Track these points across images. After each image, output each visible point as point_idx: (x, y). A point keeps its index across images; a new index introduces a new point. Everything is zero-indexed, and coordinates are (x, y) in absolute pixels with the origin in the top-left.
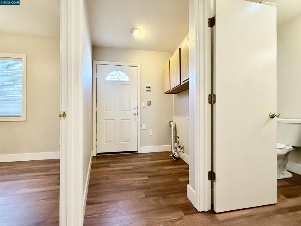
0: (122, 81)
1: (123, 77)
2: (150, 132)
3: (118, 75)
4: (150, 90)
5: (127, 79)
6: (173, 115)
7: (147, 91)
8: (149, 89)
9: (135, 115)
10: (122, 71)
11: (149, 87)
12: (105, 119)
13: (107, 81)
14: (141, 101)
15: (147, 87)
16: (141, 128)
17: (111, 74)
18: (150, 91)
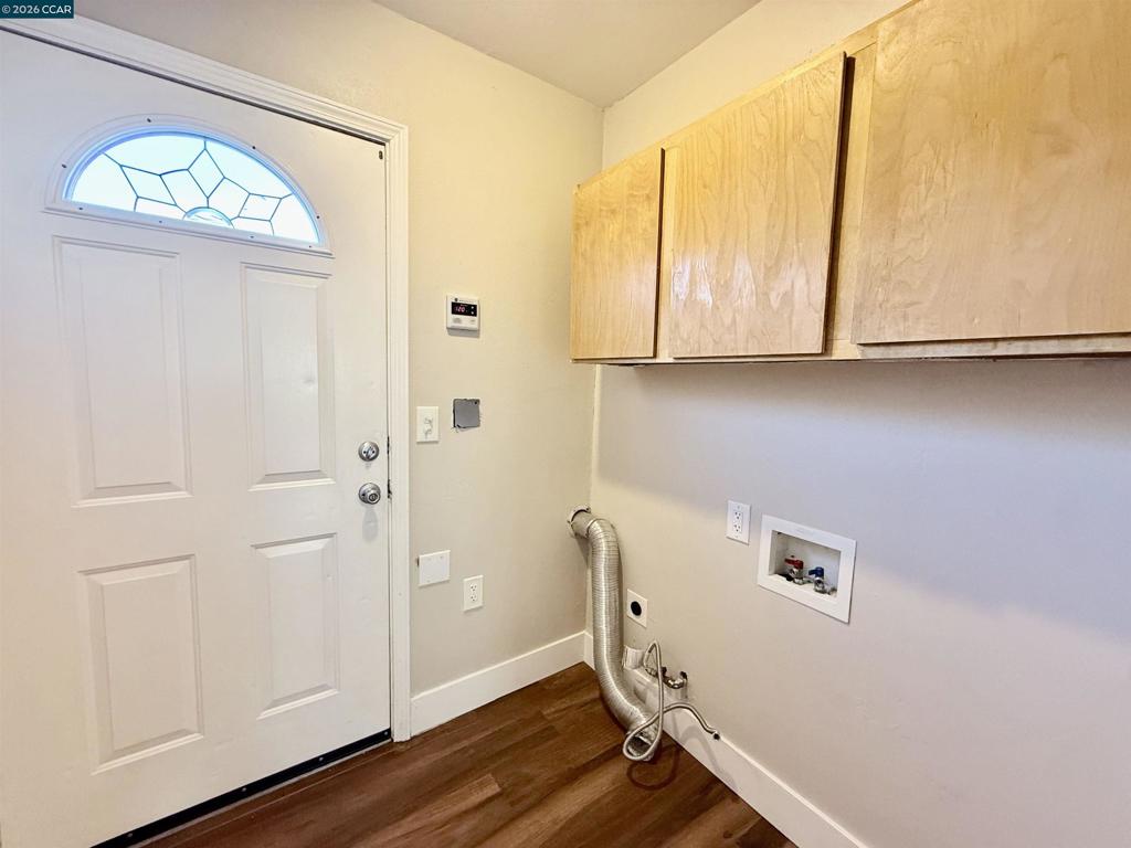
0: (250, 241)
1: (258, 208)
2: (473, 591)
3: (209, 180)
4: (475, 326)
5: (294, 224)
6: (594, 477)
7: (452, 331)
8: (466, 321)
9: (369, 498)
10: (252, 151)
11: (470, 310)
12: (88, 573)
13: (83, 212)
14: (416, 398)
15: (456, 308)
16: (413, 577)
17: (123, 152)
18: (474, 333)
